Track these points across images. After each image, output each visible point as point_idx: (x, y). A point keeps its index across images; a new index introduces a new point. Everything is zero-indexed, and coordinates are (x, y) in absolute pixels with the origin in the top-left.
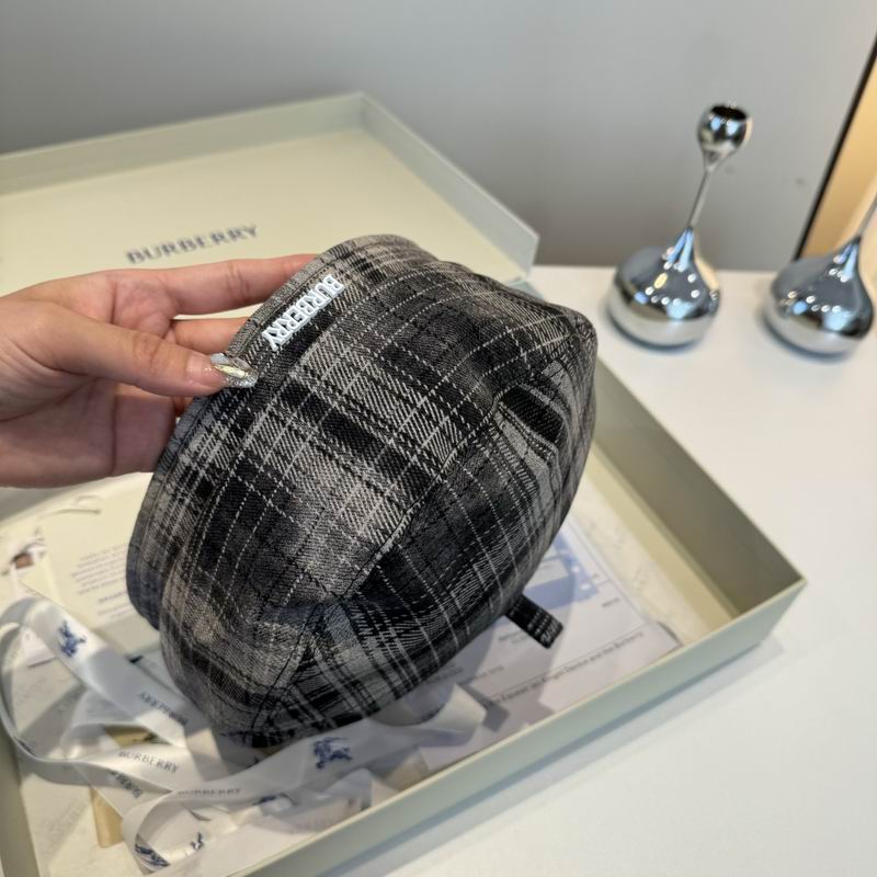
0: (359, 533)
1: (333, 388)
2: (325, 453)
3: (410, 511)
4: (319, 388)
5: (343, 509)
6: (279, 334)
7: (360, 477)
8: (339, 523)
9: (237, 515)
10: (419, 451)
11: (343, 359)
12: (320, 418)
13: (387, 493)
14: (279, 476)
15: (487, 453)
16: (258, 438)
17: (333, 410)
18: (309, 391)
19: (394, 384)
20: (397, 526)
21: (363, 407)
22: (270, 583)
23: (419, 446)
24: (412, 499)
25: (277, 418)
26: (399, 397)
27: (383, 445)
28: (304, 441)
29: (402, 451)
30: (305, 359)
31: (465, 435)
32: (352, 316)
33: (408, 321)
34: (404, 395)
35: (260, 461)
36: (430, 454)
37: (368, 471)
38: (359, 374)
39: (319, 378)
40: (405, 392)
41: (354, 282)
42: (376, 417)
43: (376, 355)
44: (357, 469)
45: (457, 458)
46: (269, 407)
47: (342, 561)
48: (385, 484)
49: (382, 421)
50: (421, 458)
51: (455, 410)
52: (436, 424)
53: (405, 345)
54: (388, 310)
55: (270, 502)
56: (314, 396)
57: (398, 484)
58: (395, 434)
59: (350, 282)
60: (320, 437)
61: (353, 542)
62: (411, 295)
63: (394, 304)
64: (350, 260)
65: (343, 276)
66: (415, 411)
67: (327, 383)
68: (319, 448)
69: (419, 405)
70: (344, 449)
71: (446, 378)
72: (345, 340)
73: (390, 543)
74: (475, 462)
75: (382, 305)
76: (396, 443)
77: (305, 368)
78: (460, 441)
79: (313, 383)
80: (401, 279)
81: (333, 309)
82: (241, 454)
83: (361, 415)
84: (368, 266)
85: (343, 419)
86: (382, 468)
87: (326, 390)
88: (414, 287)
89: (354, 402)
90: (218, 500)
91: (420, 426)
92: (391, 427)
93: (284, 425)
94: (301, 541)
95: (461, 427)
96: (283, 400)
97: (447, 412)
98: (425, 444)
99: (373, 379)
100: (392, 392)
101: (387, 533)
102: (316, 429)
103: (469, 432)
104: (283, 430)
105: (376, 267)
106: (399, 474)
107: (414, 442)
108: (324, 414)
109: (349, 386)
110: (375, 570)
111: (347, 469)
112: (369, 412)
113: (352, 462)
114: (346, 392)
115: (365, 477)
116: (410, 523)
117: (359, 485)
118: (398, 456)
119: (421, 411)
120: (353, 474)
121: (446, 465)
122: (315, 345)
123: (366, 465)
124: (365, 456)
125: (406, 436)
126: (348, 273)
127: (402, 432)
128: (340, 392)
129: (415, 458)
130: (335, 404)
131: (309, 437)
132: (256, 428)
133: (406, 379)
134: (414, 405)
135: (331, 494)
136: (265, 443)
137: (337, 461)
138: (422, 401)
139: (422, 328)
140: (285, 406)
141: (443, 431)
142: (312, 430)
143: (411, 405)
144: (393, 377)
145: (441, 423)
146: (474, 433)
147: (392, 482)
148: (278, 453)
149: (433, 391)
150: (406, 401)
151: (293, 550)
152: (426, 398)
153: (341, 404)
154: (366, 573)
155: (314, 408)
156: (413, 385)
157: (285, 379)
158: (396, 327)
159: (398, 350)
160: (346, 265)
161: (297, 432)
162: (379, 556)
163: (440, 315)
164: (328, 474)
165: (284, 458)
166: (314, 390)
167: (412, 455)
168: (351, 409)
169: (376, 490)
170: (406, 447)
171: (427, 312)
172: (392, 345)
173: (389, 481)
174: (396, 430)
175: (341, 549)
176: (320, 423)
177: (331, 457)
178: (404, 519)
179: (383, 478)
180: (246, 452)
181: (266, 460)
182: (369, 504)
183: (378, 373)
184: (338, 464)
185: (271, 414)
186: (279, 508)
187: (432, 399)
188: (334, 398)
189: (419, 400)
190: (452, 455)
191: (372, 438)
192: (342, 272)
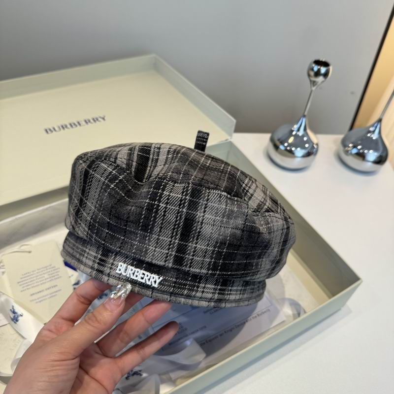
0: (224, 207)
1: (170, 245)
2: (198, 236)
3: (208, 191)
4: (172, 251)
5: (218, 218)
6: (154, 280)
7: (203, 216)
8: (223, 217)
9: (232, 262)
10: (184, 197)
11: (156, 247)
12: (185, 245)
13: (205, 202)
14: (214, 251)
15: (170, 174)
16: (201, 268)
17: (180, 241)
18: (175, 255)
19: (159, 221)
20: (216, 193)
21: (174, 229)
22: (254, 234)
23: (182, 198)
24: (203, 192)
25: (191, 263)
26: (164, 215)
27: (187, 213)
28: (196, 247)
29: (186, 204)
30: (162, 263)
31: (167, 184)
32: (134, 253)
33: (126, 229)
34: (163, 214)
35: (210, 262)
36: (183, 192)
37: (199, 214)
38: (160, 237)
39: (168, 253)
40: (161, 214)
41: (114, 261)
42: (176, 221)
43: (148, 234)
44: (200, 219)
45: (178, 183)
46: (188, 269)
47: (236, 209)
48: (202, 205)
49: (177, 218)
50: (186, 195)
51: (160, 191)
52: (169, 195)
53: (139, 224)
54: (124, 239)
55: (224, 250)
56: (176, 252)
57: (200, 199)
58: (181, 210)
59: (115, 263)
60: (193, 240)
61: (228, 208)
62: (110, 234)
63: (118, 239)
64: (101, 268)
65: (113, 267)
66: (168, 206)
67: (169, 249)
68: (197, 239)
69: (165, 206)
70: (194, 228)
71: (147, 201)
72: (146, 250)
73: (223, 193)
74: (175, 176)
75: (122, 243)
76: (184, 207)
77: (165, 261)
78: (171, 185)
79: (171, 255)
80: (103, 242)
81: (133, 263)
82: (210, 272)
83: (177, 228)
84: (101, 260)
85: (182, 234)
86: (196, 209)
87: (172, 248)
88: (104, 235)
89: (173, 234)
90: (229, 273)
91: (173, 201)
92: (178, 213)
93: (193, 259)
94: (234, 230)
95: (165, 186)
96: (183, 264)
97: (162, 194)
98: (180, 196)
99: (160, 230)
100: (163, 220)
101: (220, 196)
102: (190, 244)
103: (165, 183)
104: (195, 258)
105: (99, 256)
106: (195, 201)
107: (181, 201)
108: (183, 244)
109: (167, 239)
110: (234, 196)
111: (202, 223)
112: (175, 225)
113: (198, 222)
114: (170, 239)
115: (202, 214)
116: (212, 189)
117: (206, 216)
118: (189, 204)
119: (167, 203)
120: (203, 220)
121: (184, 185)
122: (154, 262)
123: (197, 216)
124: (194, 218)
125: (180, 205)
126: (110, 265)
127: (179, 207)
128: (171, 242)
129: (187, 197)
130: (177, 241)
131: (194, 245)
132: (198, 270)
133: (155, 217)
134: (166, 208)
135: (214, 225)
136: (202, 264)
137: (200, 229)
138: (162, 205)
139: (127, 221)
140: (185, 262)
141: (171, 192)
142: (191, 245)
143: (166, 209)
144: (155, 222)
145: (168, 194)
146: (165, 181)
147: (200, 202)
148: (205, 256)
149: (156, 203)
150: (165, 212)
151: (238, 232)
152: (160, 204)
153: (176, 239)
154: (236, 198)
155: (182, 249)
156: (156, 212)
157: (174, 268)
158: (131, 232)
159: (142, 226)
160: (106, 269)
161: (194, 252)
162: (229, 196)
163: (116, 217)
164: (207, 230)
165: (206, 252)
166: (174, 253)
167: (187, 199)
168: (176, 233)
169: (205, 208)
170: (185, 203)
171: (117, 223)
172: (141, 230)
173: (200, 204)
174: (179, 210)
175: (232, 211)
176: (187, 244)
177: (199, 232)
178: (212, 192)
179: (200, 207)
180: (208, 270)
181: (209, 260)
182: (212, 208)
183: (157, 229)
184: (201, 228)
185: (190, 267)
186: (225, 245)
187: (159, 201)
188: (174, 243)
189: (162, 207)
190: (178, 185)
191: (186, 219)
192: (111, 268)
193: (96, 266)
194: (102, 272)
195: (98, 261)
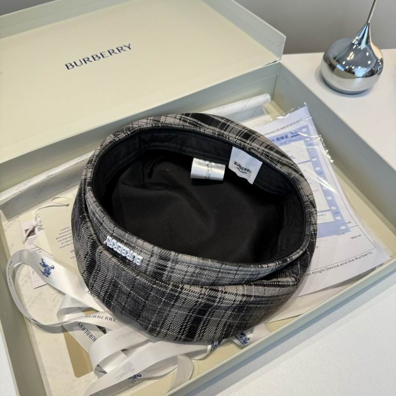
21: (99, 271)
32: (124, 270)
33: (131, 290)
34: (103, 288)
41: (146, 267)
49: (96, 278)
53: (120, 289)
62: (149, 290)
64: (162, 262)
65: (146, 262)
69: (101, 293)
71: (113, 303)
84: (163, 270)
122: (110, 256)
125: (93, 286)
126: (150, 264)
128: (100, 263)
133: (109, 289)
139: (128, 296)
143: (101, 290)
149: (106, 298)
152: (104, 295)
156: (107, 291)
158: (128, 286)
159: (117, 287)
160: (156, 261)
163: (138, 302)
171: (137, 297)
172: (119, 284)
174: (94, 283)
177: (85, 257)
183: (108, 278)
191: (91, 274)
192: (149, 261)
193: (169, 264)
194: (161, 258)
195: (166, 269)
